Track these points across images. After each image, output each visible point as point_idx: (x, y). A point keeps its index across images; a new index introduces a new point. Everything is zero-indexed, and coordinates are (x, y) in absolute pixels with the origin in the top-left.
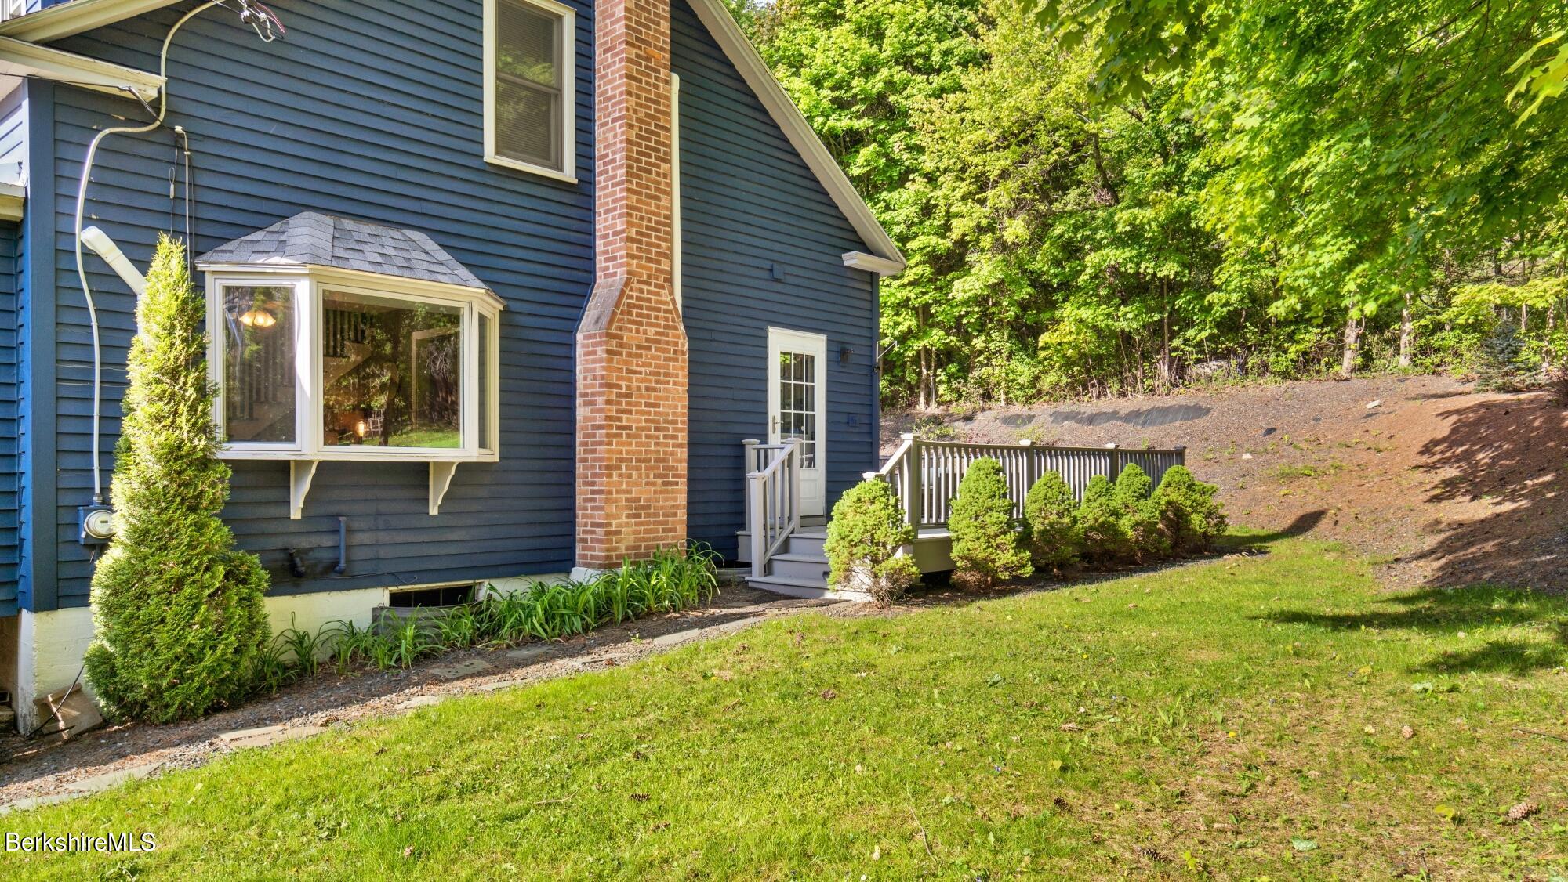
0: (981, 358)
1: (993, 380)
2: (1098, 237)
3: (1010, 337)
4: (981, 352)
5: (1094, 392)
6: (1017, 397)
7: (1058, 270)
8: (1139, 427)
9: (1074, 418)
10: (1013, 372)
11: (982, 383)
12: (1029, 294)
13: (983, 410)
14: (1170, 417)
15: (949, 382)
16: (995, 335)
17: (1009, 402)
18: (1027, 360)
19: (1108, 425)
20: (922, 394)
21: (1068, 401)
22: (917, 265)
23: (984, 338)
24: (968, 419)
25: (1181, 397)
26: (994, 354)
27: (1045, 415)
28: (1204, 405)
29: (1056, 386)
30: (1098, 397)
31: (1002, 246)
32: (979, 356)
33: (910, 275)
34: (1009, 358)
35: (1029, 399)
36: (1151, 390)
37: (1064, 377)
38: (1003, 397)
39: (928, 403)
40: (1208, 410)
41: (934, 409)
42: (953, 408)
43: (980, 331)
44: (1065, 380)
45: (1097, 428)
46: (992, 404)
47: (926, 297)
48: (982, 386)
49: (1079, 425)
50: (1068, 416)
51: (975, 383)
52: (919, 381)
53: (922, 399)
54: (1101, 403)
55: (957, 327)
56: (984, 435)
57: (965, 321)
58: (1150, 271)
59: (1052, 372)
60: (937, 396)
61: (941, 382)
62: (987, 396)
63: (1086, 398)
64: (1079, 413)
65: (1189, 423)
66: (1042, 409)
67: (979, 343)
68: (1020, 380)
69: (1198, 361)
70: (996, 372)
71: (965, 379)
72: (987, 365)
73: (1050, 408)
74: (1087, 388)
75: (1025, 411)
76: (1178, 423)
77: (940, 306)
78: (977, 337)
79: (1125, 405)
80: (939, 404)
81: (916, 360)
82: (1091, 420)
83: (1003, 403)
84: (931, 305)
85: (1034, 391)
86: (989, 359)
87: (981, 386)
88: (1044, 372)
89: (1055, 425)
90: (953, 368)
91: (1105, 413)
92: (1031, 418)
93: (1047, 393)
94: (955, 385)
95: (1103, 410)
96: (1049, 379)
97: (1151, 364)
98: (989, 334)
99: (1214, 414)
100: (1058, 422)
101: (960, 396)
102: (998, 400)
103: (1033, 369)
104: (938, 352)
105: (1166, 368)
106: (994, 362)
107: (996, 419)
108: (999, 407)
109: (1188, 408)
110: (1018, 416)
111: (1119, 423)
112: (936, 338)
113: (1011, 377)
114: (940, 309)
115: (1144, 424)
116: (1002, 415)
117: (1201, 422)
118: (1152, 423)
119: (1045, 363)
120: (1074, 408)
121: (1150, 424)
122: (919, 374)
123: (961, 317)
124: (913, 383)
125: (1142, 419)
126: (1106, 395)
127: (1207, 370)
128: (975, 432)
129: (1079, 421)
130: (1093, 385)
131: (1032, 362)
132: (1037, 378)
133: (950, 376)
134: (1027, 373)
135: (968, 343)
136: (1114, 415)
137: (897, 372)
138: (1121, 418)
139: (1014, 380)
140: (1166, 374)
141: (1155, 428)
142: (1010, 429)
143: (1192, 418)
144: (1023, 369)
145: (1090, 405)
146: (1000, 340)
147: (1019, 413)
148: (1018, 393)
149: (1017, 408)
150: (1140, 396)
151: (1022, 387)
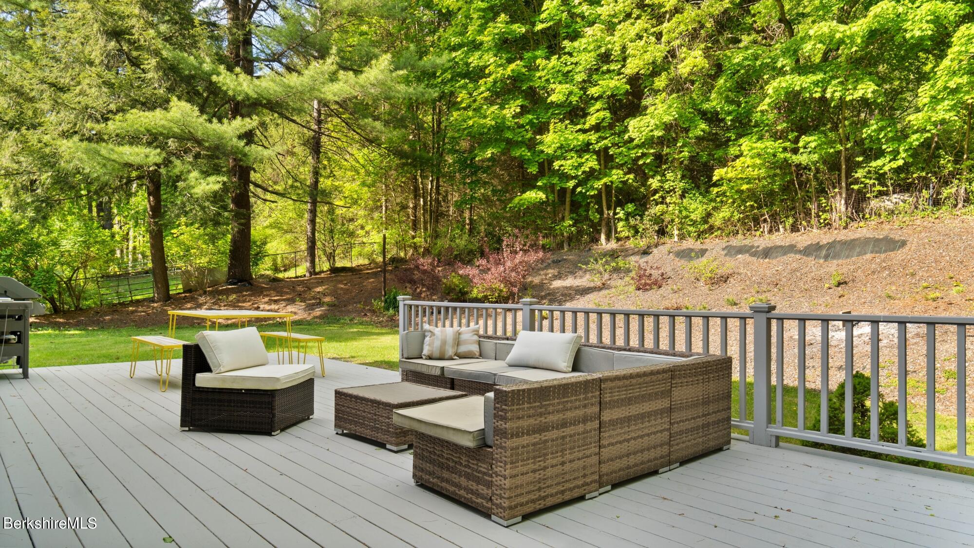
0: (656, 197)
1: (667, 218)
2: (779, 65)
3: (683, 177)
4: (656, 192)
5: (766, 227)
6: (689, 233)
7: (732, 107)
8: (822, 261)
9: (747, 251)
10: (686, 209)
11: (658, 219)
12: (703, 131)
13: (656, 246)
14: (858, 250)
15: (627, 219)
16: (669, 175)
17: (682, 237)
18: (700, 198)
19: (786, 258)
20: (603, 230)
21: (740, 236)
22: (598, 111)
23: (659, 178)
24: (646, 252)
25: (862, 230)
26: (668, 192)
27: (718, 249)
28: (897, 238)
29: (727, 221)
30: (770, 231)
31: (678, 86)
32: (654, 194)
33: (591, 121)
34: (682, 196)
35: (700, 235)
36: (828, 224)
37: (736, 213)
38: (676, 232)
39: (608, 238)
40: (903, 243)
41: (613, 245)
42: (631, 244)
43: (656, 173)
44: (737, 216)
45: (774, 262)
46: (666, 239)
47: (606, 142)
48: (658, 224)
49: (755, 259)
50: (741, 250)
51: (651, 221)
52: (601, 219)
53: (603, 237)
54: (773, 237)
55: (635, 168)
56: (657, 268)
57: (641, 162)
58: (837, 95)
59: (724, 208)
60: (616, 232)
61: (620, 220)
62: (662, 232)
63: (758, 233)
64: (753, 247)
65: (883, 256)
66: (714, 244)
67: (654, 183)
68: (693, 216)
69: (881, 194)
70: (671, 208)
71: (642, 216)
72: (662, 203)
73: (723, 243)
74: (759, 224)
75: (698, 245)
76: (869, 256)
77: (619, 147)
78: (653, 177)
79: (802, 239)
80: (618, 239)
81: (598, 198)
82: (767, 253)
83: (676, 239)
84: (610, 147)
85: (706, 226)
86: (663, 198)
87: (656, 223)
88: (714, 208)
89: (728, 258)
90: (630, 207)
91: (781, 247)
92: (703, 252)
93: (719, 229)
94: (632, 222)
95: (779, 244)
96: (721, 215)
97: (827, 199)
98: (664, 175)
99: (912, 245)
100: (731, 256)
101: (637, 232)
102: (671, 236)
103: (705, 207)
104: (619, 190)
105: (843, 202)
106: (668, 200)
107: (670, 252)
108: (672, 242)
109: (877, 241)
110: (692, 250)
111: (798, 256)
112: (615, 177)
113: (684, 213)
114: (617, 151)
115: (826, 257)
116: (676, 249)
117: (899, 255)
118: (836, 256)
119: (718, 199)
120: (748, 242)
121: (834, 258)
122: (601, 212)
123: (638, 158)
124: (596, 221)
125: (824, 252)
126: (778, 230)
127: (887, 203)
128: (650, 265)
129: (753, 255)
130: (765, 221)
131: (705, 200)
132: (709, 215)
133: (628, 215)
134: (700, 209)
135: (644, 184)
136: (791, 249)
137: (582, 211)
138: (800, 252)
139: (686, 217)
140: (843, 209)
141: (840, 261)
142: (683, 262)
143: (885, 251)
144: (696, 207)
145: (763, 239)
146: (674, 179)
147: (691, 247)
148: (691, 229)
149: (689, 243)
150: (815, 230)
151: (694, 223)
